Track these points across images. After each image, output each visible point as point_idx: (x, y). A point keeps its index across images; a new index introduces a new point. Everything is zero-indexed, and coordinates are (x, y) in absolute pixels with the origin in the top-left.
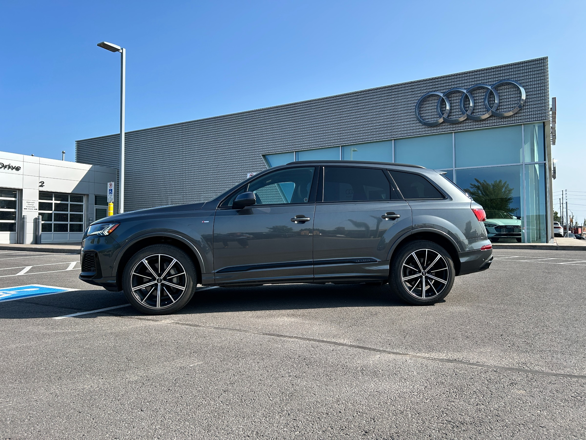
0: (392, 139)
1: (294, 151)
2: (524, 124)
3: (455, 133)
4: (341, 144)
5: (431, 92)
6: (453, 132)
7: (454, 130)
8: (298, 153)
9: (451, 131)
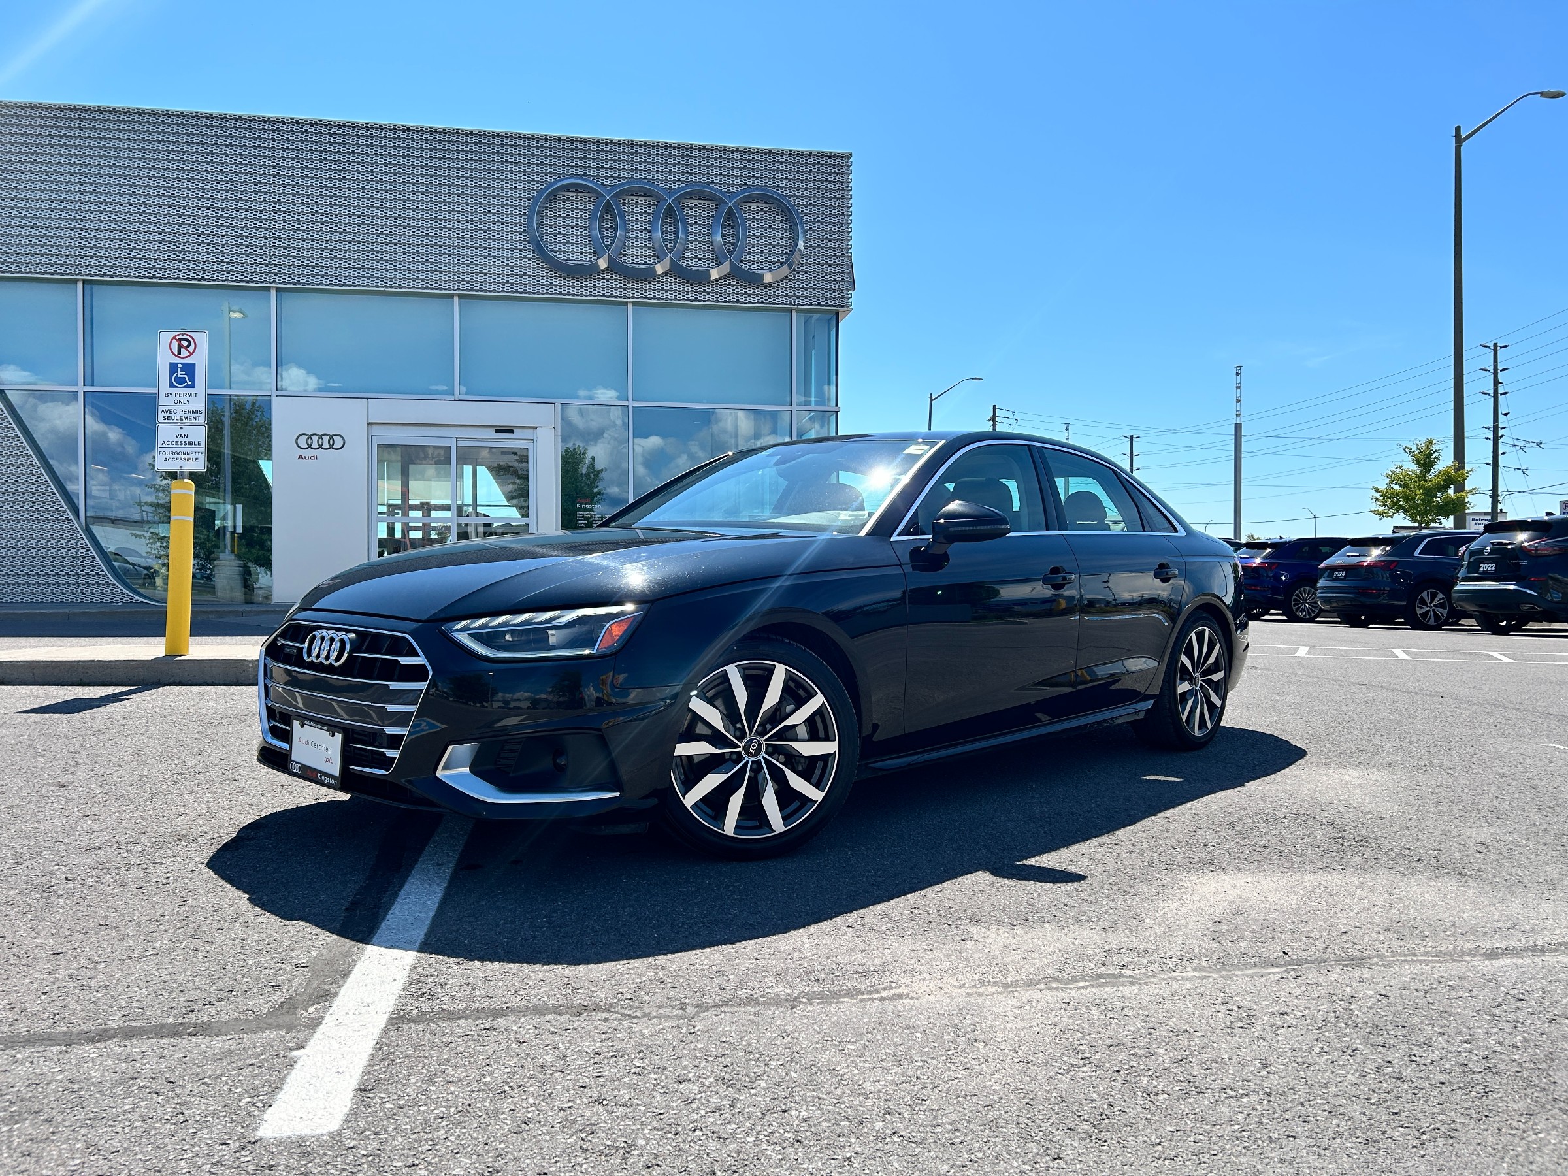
0: (453, 292)
1: (78, 280)
2: (797, 310)
3: (634, 304)
4: (275, 282)
5: (573, 176)
6: (630, 302)
7: (633, 298)
8: (92, 288)
9: (625, 297)
